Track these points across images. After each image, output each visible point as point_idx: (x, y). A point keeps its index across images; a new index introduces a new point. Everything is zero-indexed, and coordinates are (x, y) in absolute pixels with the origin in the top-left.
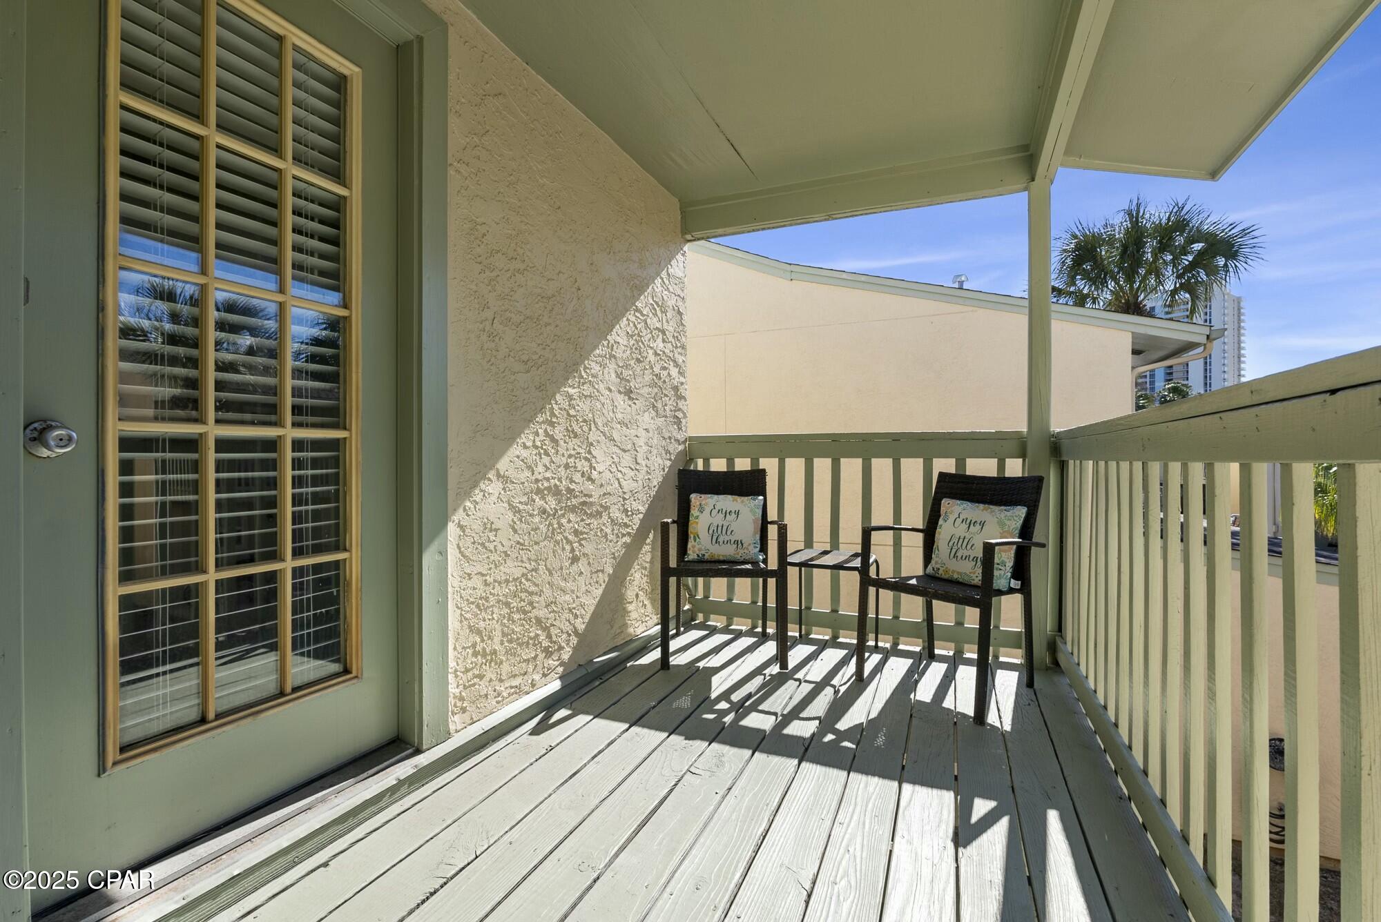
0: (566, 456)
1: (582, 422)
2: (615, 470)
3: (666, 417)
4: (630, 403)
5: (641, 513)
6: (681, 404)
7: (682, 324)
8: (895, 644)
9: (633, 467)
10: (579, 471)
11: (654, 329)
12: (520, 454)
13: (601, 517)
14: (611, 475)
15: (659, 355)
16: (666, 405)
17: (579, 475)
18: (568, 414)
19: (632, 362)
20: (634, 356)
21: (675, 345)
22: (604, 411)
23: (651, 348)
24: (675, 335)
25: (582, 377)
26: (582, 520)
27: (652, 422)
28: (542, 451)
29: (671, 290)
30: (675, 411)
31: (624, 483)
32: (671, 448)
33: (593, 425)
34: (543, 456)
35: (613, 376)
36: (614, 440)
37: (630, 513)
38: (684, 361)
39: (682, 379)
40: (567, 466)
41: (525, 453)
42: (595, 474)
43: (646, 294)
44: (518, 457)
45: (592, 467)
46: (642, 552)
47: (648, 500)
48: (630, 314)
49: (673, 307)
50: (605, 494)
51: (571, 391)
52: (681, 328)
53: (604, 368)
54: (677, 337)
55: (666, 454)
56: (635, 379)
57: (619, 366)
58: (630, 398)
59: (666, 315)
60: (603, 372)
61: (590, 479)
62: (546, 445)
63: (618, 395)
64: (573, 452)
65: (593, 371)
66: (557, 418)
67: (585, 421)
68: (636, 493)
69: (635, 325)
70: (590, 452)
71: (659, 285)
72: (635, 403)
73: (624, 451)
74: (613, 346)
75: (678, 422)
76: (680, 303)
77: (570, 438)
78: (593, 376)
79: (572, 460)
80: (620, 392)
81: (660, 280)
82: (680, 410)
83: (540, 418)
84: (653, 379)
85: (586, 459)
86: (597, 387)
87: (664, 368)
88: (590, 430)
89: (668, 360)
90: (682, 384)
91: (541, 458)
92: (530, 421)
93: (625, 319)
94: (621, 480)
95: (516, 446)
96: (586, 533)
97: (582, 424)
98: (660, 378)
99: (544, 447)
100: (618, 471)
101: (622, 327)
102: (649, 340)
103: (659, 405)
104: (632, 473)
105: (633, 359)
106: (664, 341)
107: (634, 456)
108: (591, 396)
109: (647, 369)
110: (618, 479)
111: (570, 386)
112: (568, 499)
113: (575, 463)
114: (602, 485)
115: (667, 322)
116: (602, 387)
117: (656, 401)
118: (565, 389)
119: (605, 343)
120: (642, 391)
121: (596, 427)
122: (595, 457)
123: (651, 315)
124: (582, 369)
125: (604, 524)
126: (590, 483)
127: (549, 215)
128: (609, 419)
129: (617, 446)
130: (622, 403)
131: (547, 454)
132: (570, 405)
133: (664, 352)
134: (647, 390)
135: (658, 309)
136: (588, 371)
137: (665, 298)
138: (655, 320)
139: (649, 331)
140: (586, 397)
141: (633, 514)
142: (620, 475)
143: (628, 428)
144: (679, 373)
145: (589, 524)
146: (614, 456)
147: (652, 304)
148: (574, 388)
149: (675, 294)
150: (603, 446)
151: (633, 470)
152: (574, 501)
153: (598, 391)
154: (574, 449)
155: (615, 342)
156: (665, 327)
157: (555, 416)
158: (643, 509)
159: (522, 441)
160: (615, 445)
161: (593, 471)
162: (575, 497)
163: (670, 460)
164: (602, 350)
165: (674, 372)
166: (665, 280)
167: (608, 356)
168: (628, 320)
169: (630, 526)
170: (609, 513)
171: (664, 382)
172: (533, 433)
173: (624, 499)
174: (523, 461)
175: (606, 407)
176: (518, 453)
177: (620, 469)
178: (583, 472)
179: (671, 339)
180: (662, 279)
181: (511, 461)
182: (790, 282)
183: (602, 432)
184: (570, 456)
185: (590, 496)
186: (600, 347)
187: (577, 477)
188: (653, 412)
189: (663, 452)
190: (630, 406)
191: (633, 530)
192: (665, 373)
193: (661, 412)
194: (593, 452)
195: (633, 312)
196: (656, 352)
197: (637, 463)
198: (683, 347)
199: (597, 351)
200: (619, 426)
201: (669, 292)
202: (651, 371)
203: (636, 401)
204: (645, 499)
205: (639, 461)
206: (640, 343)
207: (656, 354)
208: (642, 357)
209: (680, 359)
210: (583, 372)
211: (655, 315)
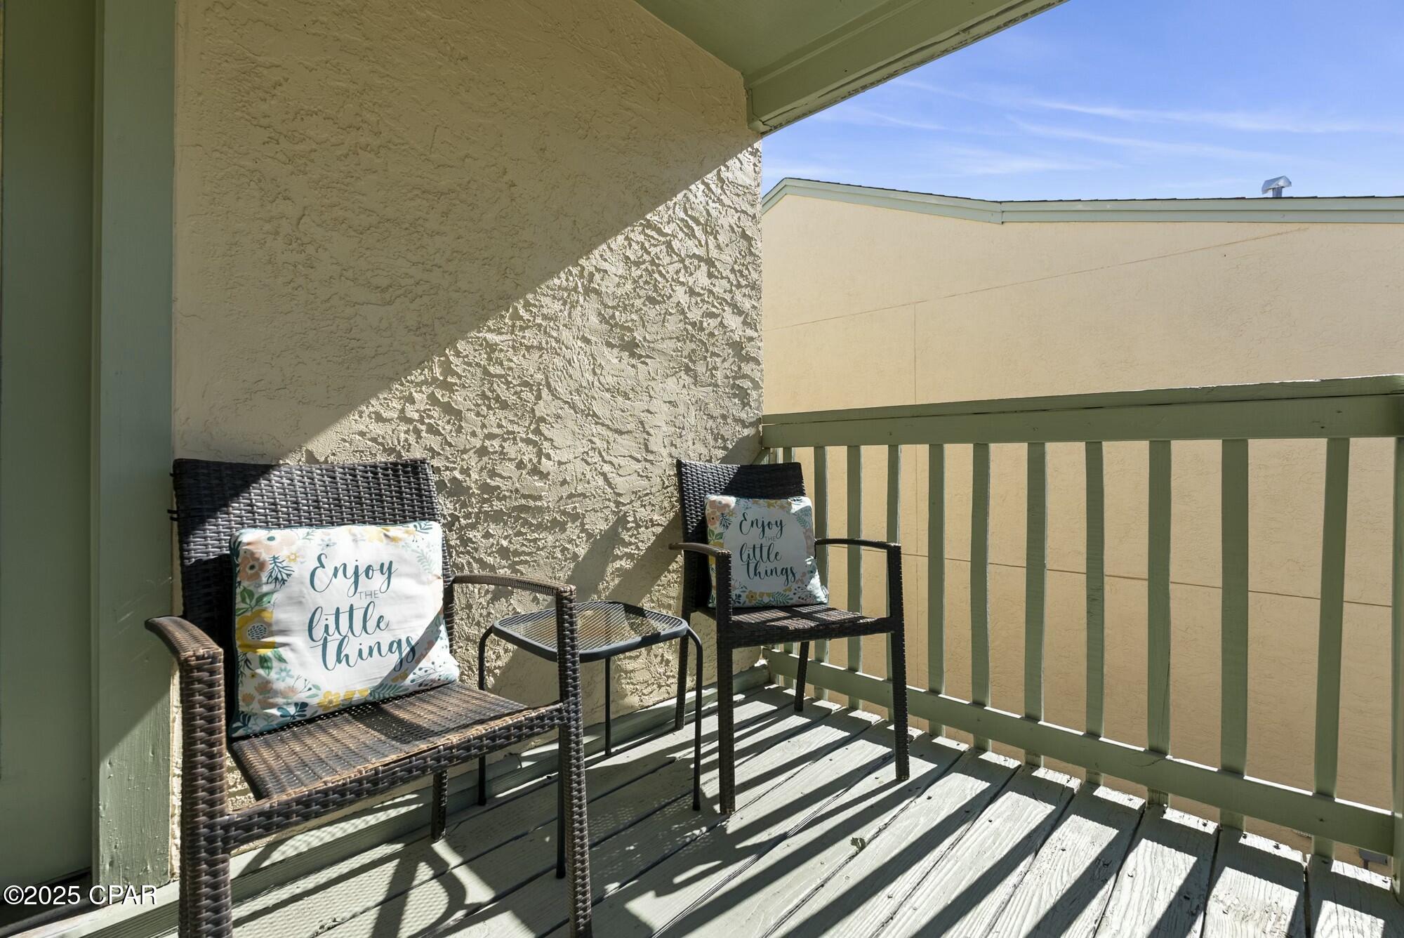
0: (481, 436)
1: (519, 385)
2: (597, 459)
3: (716, 385)
4: (633, 361)
5: (658, 525)
6: (747, 368)
7: (751, 254)
9: (639, 456)
10: (510, 460)
11: (688, 256)
12: (365, 430)
13: (563, 530)
14: (588, 468)
15: (699, 294)
16: (715, 368)
17: (512, 466)
18: (486, 372)
19: (638, 303)
20: (642, 293)
21: (735, 283)
22: (571, 371)
23: (682, 284)
24: (736, 267)
25: (521, 318)
26: (519, 534)
27: (685, 391)
28: (424, 428)
29: (727, 201)
30: (735, 378)
31: (617, 480)
32: (726, 431)
33: (545, 393)
34: (424, 434)
35: (594, 320)
36: (595, 415)
37: (630, 525)
38: (754, 307)
39: (750, 333)
40: (482, 452)
41: (377, 429)
42: (546, 465)
43: (670, 204)
44: (362, 434)
45: (540, 454)
46: (659, 582)
47: (673, 506)
48: (633, 231)
49: (730, 226)
50: (571, 496)
51: (492, 337)
52: (749, 259)
53: (573, 307)
54: (741, 272)
55: (716, 440)
56: (644, 326)
57: (606, 306)
58: (632, 355)
59: (716, 238)
60: (570, 314)
61: (535, 471)
62: (430, 417)
63: (606, 350)
64: (496, 431)
65: (545, 311)
66: (460, 377)
67: (526, 384)
68: (647, 495)
69: (642, 247)
70: (538, 431)
71: (700, 194)
72: (644, 363)
73: (621, 433)
74: (591, 275)
75: (743, 396)
76: (746, 223)
77: (489, 408)
78: (545, 317)
79: (496, 443)
80: (609, 345)
81: (702, 187)
82: (745, 376)
83: (416, 376)
84: (686, 329)
85: (528, 441)
86: (555, 334)
87: (711, 315)
88: (539, 397)
89: (721, 304)
90: (751, 339)
91: (419, 437)
92: (392, 380)
93: (620, 238)
94: (609, 475)
95: (357, 417)
96: (529, 554)
97: (519, 389)
98: (702, 329)
99: (427, 421)
100: (605, 462)
101: (612, 246)
102: (678, 272)
103: (701, 368)
104: (638, 467)
105: (640, 297)
106: (710, 275)
107: (642, 441)
108: (540, 348)
109: (671, 314)
110: (604, 475)
111: (490, 330)
112: (485, 501)
113: (501, 446)
114: (564, 482)
115: (718, 247)
116: (566, 335)
117: (694, 362)
118: (480, 335)
119: (575, 271)
120: (659, 346)
121: (553, 395)
122: (552, 440)
123: (681, 235)
124: (519, 307)
125: (571, 541)
126: (536, 478)
127: (440, 67)
128: (584, 384)
129: (603, 425)
130: (615, 361)
131: (433, 430)
132: (490, 359)
133: (710, 292)
134: (671, 344)
135: (696, 228)
136: (534, 310)
137: (714, 213)
138: (690, 243)
139: (676, 258)
140: (528, 348)
141: (638, 526)
142: (607, 468)
143: (629, 399)
144: (745, 323)
145: (535, 541)
146: (594, 439)
147: (682, 220)
148: (501, 334)
149: (735, 209)
150: (570, 424)
151: (638, 461)
152: (497, 505)
153: (557, 341)
154: (500, 426)
155: (598, 270)
156: (714, 253)
157: (455, 374)
158: (664, 521)
159: (371, 409)
160: (597, 423)
161: (544, 460)
162: (499, 499)
163: (725, 448)
164: (567, 280)
165: (733, 322)
166: (713, 187)
167: (580, 289)
168: (627, 238)
169: (630, 544)
170: (583, 524)
171: (712, 335)
172: (400, 398)
173: (618, 504)
174: (374, 440)
175: (576, 365)
176: (362, 428)
177: (607, 458)
178: (521, 462)
179: (726, 273)
180: (707, 185)
181: (344, 441)
182: (1001, 226)
183: (566, 402)
184: (491, 436)
185: (540, 498)
186: (562, 275)
187: (508, 469)
188: (686, 377)
189: (709, 437)
190: (633, 366)
191: (639, 549)
192: (713, 322)
193: (705, 378)
194: (546, 432)
195: (641, 228)
196: (690, 289)
197: (647, 450)
198: (754, 286)
199: (556, 281)
200: (608, 395)
201: (723, 205)
202: (682, 317)
203: (648, 361)
204: (666, 504)
205: (652, 447)
206: (656, 275)
207: (692, 292)
208: (660, 295)
209: (747, 305)
210: (522, 312)
211: (692, 235)
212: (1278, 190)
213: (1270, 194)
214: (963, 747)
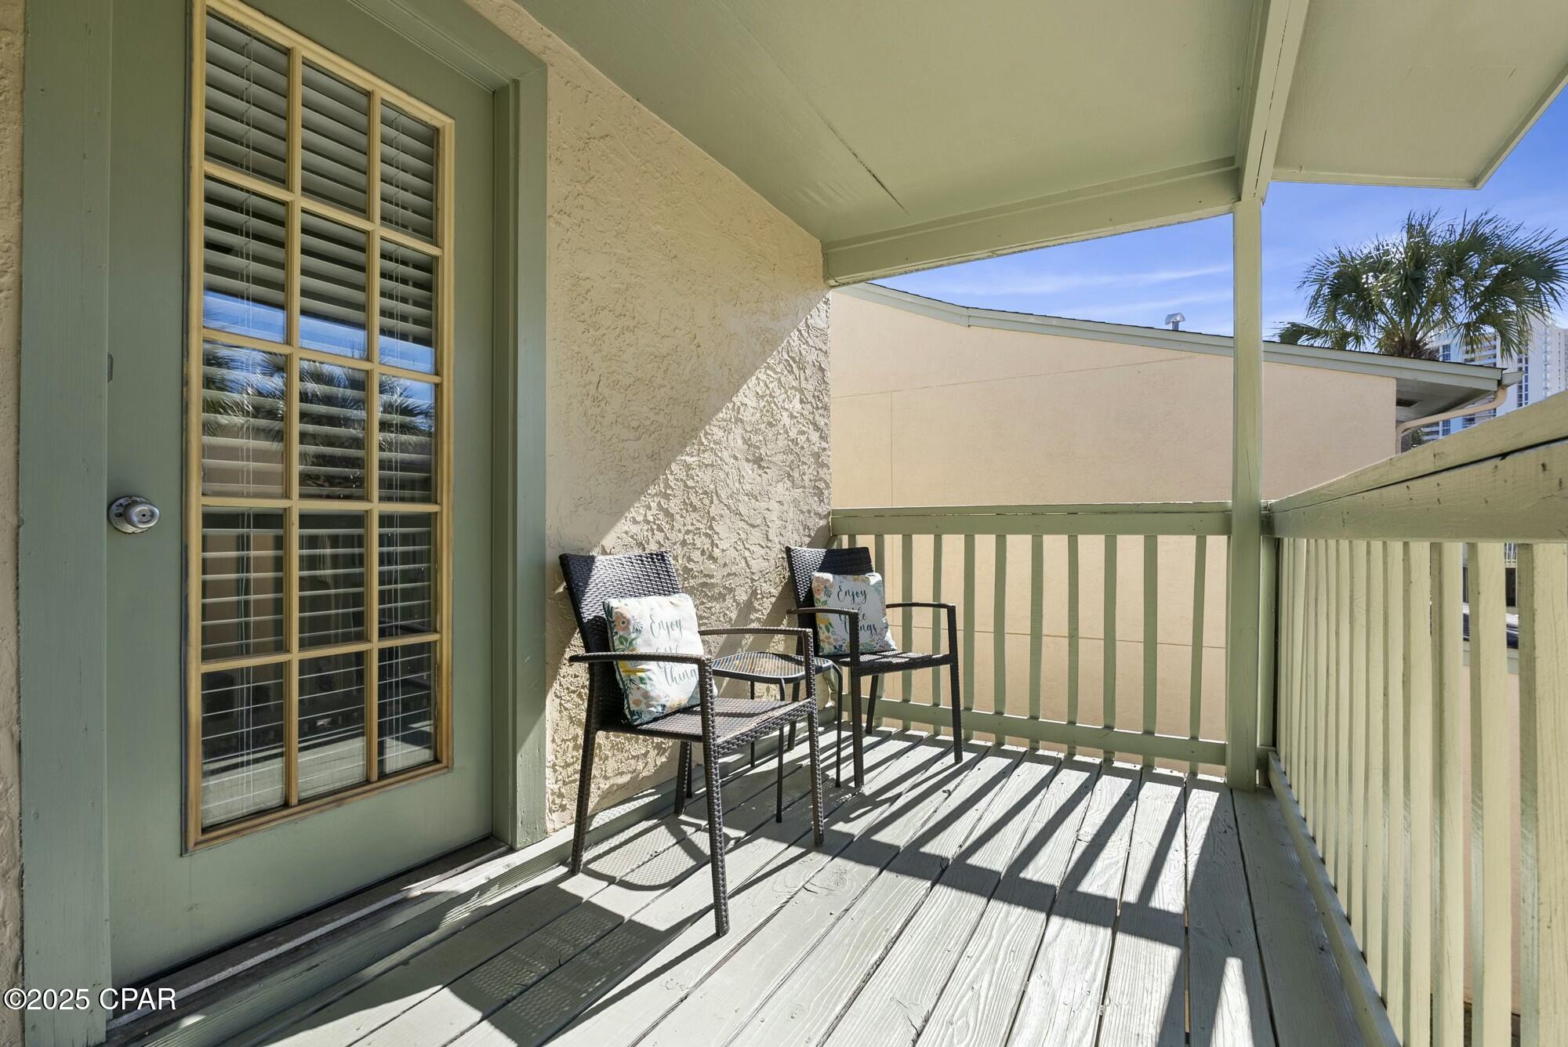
0: (683, 532)
1: (701, 494)
2: (741, 547)
3: (804, 487)
4: (760, 472)
5: (773, 596)
6: (823, 472)
7: (825, 382)
8: (1071, 754)
9: (763, 544)
10: (698, 549)
11: (789, 388)
12: (629, 530)
13: (724, 600)
14: (737, 553)
15: (796, 417)
16: (804, 474)
17: (698, 553)
18: (686, 485)
19: (763, 426)
20: (765, 419)
21: (815, 406)
22: (728, 481)
23: (786, 410)
24: (816, 394)
25: (703, 444)
26: (702, 603)
27: (787, 493)
28: (655, 527)
29: (811, 343)
30: (815, 481)
31: (752, 562)
32: (810, 524)
33: (715, 498)
34: (655, 532)
35: (740, 442)
36: (740, 514)
37: (759, 596)
38: (826, 424)
39: (824, 445)
40: (684, 543)
41: (634, 529)
42: (717, 552)
43: (780, 349)
44: (627, 533)
45: (713, 544)
46: (774, 640)
47: (781, 582)
48: (760, 372)
49: (813, 362)
50: (729, 575)
51: (689, 459)
52: (823, 386)
53: (729, 433)
54: (818, 397)
55: (804, 530)
56: (766, 445)
57: (746, 431)
58: (760, 467)
59: (804, 372)
60: (727, 438)
61: (711, 557)
62: (659, 519)
63: (746, 464)
64: (690, 528)
65: (715, 437)
66: (673, 489)
67: (705, 493)
68: (767, 573)
69: (766, 384)
70: (711, 527)
71: (796, 339)
72: (765, 472)
73: (753, 526)
74: (739, 408)
75: (819, 493)
76: (822, 358)
77: (687, 511)
78: (715, 443)
79: (690, 536)
80: (748, 460)
81: (797, 333)
82: (821, 479)
83: (652, 490)
84: (788, 445)
85: (707, 535)
86: (720, 455)
87: (803, 433)
88: (712, 502)
89: (807, 423)
90: (824, 449)
91: (653, 534)
92: (640, 493)
93: (754, 378)
94: (748, 559)
95: (624, 521)
96: (707, 618)
97: (702, 496)
98: (797, 444)
99: (657, 522)
100: (745, 549)
101: (750, 386)
102: (784, 401)
103: (796, 474)
104: (763, 552)
105: (764, 422)
106: (802, 401)
107: (764, 532)
108: (712, 465)
109: (780, 434)
110: (745, 558)
111: (688, 454)
112: (685, 579)
113: (693, 539)
114: (725, 565)
115: (806, 379)
116: (725, 454)
117: (792, 470)
118: (683, 458)
119: (730, 405)
120: (774, 459)
121: (719, 500)
122: (718, 533)
123: (786, 373)
124: (702, 435)
125: (728, 609)
126: (711, 562)
127: (664, 265)
128: (735, 491)
129: (744, 521)
130: (750, 472)
131: (660, 529)
132: (687, 475)
133: (802, 414)
134: (781, 457)
135: (794, 366)
136: (710, 437)
137: (803, 352)
138: (791, 377)
139: (783, 391)
140: (707, 466)
141: (763, 597)
142: (747, 554)
143: (757, 501)
144: (821, 437)
145: (710, 608)
146: (740, 532)
147: (787, 360)
148: (692, 456)
149: (815, 348)
150: (728, 521)
151: (763, 548)
152: (692, 582)
153: (721, 460)
154: (692, 524)
155: (742, 404)
156: (803, 385)
157: (671, 487)
158: (776, 592)
159: (631, 515)
160: (741, 520)
161: (715, 549)
162: (693, 578)
163: (809, 536)
164: (726, 413)
165: (815, 436)
166: (803, 332)
167: (733, 420)
168: (758, 378)
169: (759, 610)
170: (734, 596)
171: (802, 448)
172: (644, 506)
173: (753, 580)
174: (632, 537)
175: (730, 477)
176: (626, 528)
177: (747, 546)
178: (703, 550)
179: (810, 399)
180: (799, 331)
181: (618, 538)
182: (967, 329)
183: (726, 505)
184: (688, 532)
185: (712, 577)
186: (724, 410)
187: (696, 555)
188: (787, 482)
189: (801, 528)
190: (760, 475)
191: (763, 614)
192: (803, 438)
193: (798, 482)
194: (715, 528)
195: (764, 370)
196: (791, 414)
197: (768, 540)
198: (826, 408)
199: (721, 415)
200: (746, 498)
201: (809, 345)
202: (786, 436)
203: (768, 471)
204: (777, 580)
205: (770, 538)
206: (772, 405)
207: (792, 416)
208: (775, 420)
209: (821, 422)
210: (703, 440)
211: (791, 372)
212: (1176, 324)
213: (1170, 327)
214: (989, 744)
